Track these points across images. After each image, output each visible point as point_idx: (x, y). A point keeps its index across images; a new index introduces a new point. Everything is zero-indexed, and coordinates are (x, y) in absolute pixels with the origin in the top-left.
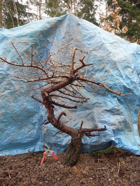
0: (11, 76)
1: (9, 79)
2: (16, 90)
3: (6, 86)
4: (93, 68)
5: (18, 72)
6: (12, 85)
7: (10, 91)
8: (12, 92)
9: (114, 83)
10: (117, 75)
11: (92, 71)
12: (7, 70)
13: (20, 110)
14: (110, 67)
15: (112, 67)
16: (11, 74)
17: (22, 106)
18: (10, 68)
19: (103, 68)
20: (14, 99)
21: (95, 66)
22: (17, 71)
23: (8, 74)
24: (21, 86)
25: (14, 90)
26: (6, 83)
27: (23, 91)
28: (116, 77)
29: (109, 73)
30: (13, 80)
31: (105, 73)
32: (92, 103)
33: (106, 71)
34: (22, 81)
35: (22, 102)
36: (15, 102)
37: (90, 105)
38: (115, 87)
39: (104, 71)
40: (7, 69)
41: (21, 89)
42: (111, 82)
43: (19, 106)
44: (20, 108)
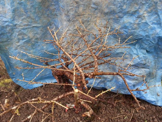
0: (20, 26)
1: (19, 30)
2: (30, 38)
3: (19, 37)
4: (121, 9)
5: (26, 19)
6: (25, 34)
7: (25, 40)
8: (27, 41)
9: (147, 34)
10: (153, 23)
11: (119, 13)
12: (13, 21)
13: (41, 54)
14: (145, 10)
15: (149, 10)
16: (18, 24)
17: (42, 50)
18: (14, 18)
19: (135, 12)
20: (32, 46)
21: (125, 6)
22: (24, 18)
23: (16, 25)
24: (35, 32)
25: (28, 39)
26: (17, 34)
27: (38, 36)
28: (152, 26)
29: (142, 19)
30: (23, 29)
31: (137, 20)
32: (116, 52)
33: (139, 17)
34: (34, 27)
35: (41, 47)
36: (34, 49)
37: (113, 54)
38: (147, 39)
39: (136, 16)
40: (12, 19)
41: (36, 35)
42: (143, 33)
43: (39, 51)
44: (40, 52)
